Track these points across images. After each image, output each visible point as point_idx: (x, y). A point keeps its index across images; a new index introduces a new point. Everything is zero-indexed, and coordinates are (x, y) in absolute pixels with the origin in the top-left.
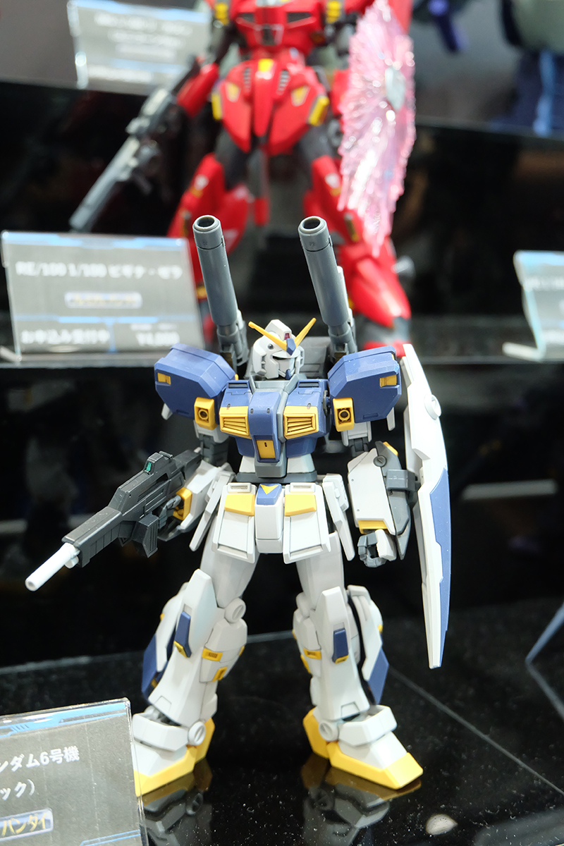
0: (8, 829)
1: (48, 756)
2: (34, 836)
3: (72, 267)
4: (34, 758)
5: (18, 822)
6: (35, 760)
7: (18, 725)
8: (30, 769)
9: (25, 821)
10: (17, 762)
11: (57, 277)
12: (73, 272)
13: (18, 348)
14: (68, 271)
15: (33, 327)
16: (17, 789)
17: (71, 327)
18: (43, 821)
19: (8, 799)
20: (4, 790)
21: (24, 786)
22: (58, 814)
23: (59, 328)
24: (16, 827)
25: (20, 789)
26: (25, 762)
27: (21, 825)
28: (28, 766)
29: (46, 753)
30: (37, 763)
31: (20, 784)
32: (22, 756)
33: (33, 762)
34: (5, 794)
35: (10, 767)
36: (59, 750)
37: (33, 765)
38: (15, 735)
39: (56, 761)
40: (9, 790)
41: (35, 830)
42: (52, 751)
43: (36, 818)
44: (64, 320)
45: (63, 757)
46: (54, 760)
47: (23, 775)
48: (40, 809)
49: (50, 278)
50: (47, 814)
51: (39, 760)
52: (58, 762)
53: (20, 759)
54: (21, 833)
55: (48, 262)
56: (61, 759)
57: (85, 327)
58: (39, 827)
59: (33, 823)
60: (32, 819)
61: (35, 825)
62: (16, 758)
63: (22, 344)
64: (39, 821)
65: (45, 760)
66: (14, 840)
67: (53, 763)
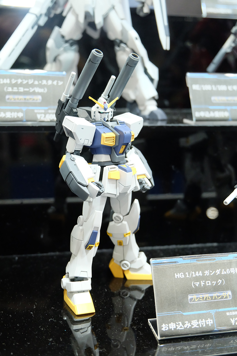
0: (215, 296)
1: (229, 270)
2: (225, 300)
3: (213, 86)
4: (224, 271)
5: (219, 294)
6: (225, 272)
7: (218, 258)
8: (222, 275)
9: (221, 294)
10: (218, 271)
11: (209, 91)
12: (214, 88)
13: (194, 119)
14: (212, 88)
15: (199, 110)
16: (218, 282)
17: (214, 110)
18: (228, 295)
19: (215, 285)
20: (214, 282)
21: (221, 281)
22: (233, 292)
23: (209, 110)
24: (218, 296)
25: (220, 282)
26: (221, 272)
27: (220, 296)
28: (222, 273)
29: (229, 269)
30: (225, 273)
31: (219, 280)
32: (220, 269)
33: (224, 272)
34: (214, 283)
35: (215, 273)
36: (233, 268)
37: (224, 273)
38: (217, 261)
39: (232, 272)
40: (215, 282)
41: (225, 298)
42: (231, 269)
43: (225, 294)
44: (211, 107)
45: (235, 271)
46: (231, 272)
47: (220, 277)
48: (227, 290)
49: (206, 91)
50: (229, 293)
51: (226, 272)
52: (233, 273)
53: (219, 271)
54: (220, 299)
55: (204, 85)
56: (234, 272)
57: (220, 110)
58: (226, 297)
59: (224, 296)
60: (224, 294)
61: (225, 297)
62: (217, 270)
63: (196, 117)
64: (226, 295)
65: (228, 272)
66: (217, 301)
67: (231, 273)
